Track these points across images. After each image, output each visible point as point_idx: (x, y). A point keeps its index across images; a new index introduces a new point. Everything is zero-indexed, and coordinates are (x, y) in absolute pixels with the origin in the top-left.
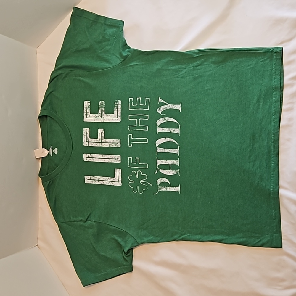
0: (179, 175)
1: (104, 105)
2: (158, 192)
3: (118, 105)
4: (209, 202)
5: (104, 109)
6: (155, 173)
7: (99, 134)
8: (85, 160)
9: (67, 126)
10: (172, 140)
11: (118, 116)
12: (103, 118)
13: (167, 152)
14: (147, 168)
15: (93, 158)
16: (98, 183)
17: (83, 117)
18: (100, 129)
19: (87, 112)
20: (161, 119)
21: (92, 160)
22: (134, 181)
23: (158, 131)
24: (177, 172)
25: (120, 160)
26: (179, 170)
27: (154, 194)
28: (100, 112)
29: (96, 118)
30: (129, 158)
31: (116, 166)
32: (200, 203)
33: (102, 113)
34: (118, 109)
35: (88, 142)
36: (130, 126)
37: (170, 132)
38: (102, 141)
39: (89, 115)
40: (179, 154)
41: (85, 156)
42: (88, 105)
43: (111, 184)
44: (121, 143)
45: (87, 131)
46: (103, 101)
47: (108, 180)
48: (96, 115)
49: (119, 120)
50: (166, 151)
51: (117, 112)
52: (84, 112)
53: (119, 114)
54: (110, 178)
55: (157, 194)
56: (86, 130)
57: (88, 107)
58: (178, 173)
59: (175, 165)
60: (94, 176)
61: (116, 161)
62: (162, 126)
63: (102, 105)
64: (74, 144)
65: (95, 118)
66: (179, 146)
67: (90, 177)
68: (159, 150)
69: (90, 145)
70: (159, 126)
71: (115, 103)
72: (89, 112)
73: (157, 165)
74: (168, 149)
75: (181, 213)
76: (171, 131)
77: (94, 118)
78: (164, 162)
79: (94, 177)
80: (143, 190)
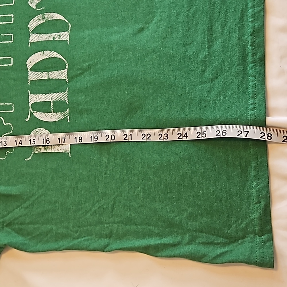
0: (69, 121)
2: (32, 155)
4: (125, 171)
6: (27, 120)
10: (54, 54)
13: (47, 78)
14: (13, 111)
20: (36, 18)
23: (31, 41)
24: (65, 115)
26: (68, 110)
27: (26, 160)
32: (108, 172)
37: (52, 39)
40: (67, 80)
50: (45, 76)
55: (29, 160)
58: (67, 117)
59: (61, 101)
62: (38, 30)
66: (67, 65)
68: (33, 76)
70: (33, 32)
73: (30, 105)
74: (48, 72)
75: (72, 195)
76: (54, 38)
78: (41, 98)
80: (6, 153)
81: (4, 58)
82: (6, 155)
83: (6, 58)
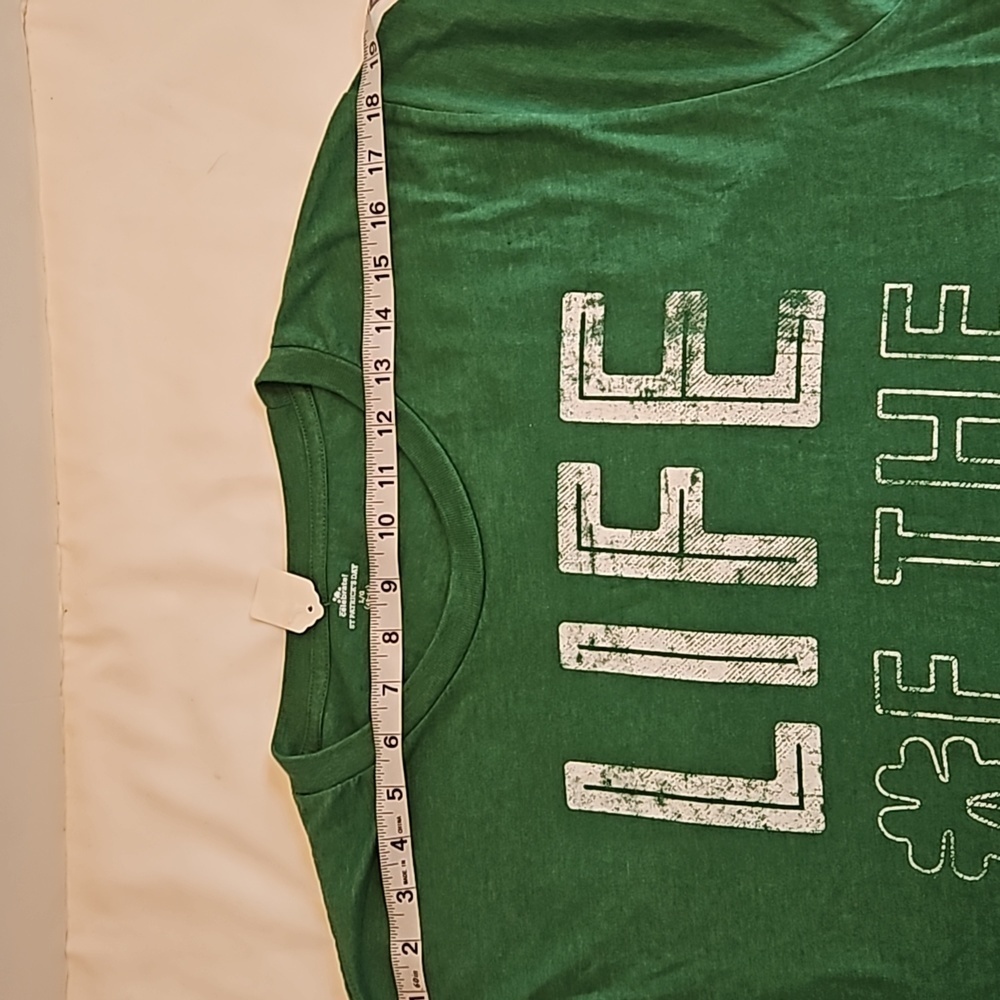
1: (705, 315)
3: (802, 318)
5: (698, 342)
7: (668, 504)
8: (573, 665)
9: (449, 446)
11: (798, 390)
12: (695, 398)
15: (627, 651)
16: (656, 813)
17: (558, 390)
18: (669, 470)
19: (582, 363)
21: (615, 665)
22: (918, 802)
25: (815, 667)
28: (672, 359)
29: (648, 397)
30: (881, 657)
31: (790, 703)
33: (685, 369)
34: (804, 345)
35: (593, 550)
36: (888, 457)
38: (688, 543)
39: (599, 381)
41: (571, 637)
42: (589, 318)
43: (750, 819)
44: (818, 561)
45: (582, 477)
46: (699, 293)
47: (729, 797)
48: (649, 382)
49: (807, 414)
51: (798, 366)
52: (564, 363)
53: (812, 379)
54: (738, 782)
56: (580, 473)
57: (593, 327)
60: (628, 765)
61: (784, 676)
63: (687, 314)
64: (494, 559)
65: (639, 398)
67: (603, 774)
69: (605, 566)
71: (783, 308)
72: (599, 362)
77: (632, 400)
79: (627, 774)
80: (986, 859)
81: (983, 539)
82: (986, 865)
83: (991, 539)
